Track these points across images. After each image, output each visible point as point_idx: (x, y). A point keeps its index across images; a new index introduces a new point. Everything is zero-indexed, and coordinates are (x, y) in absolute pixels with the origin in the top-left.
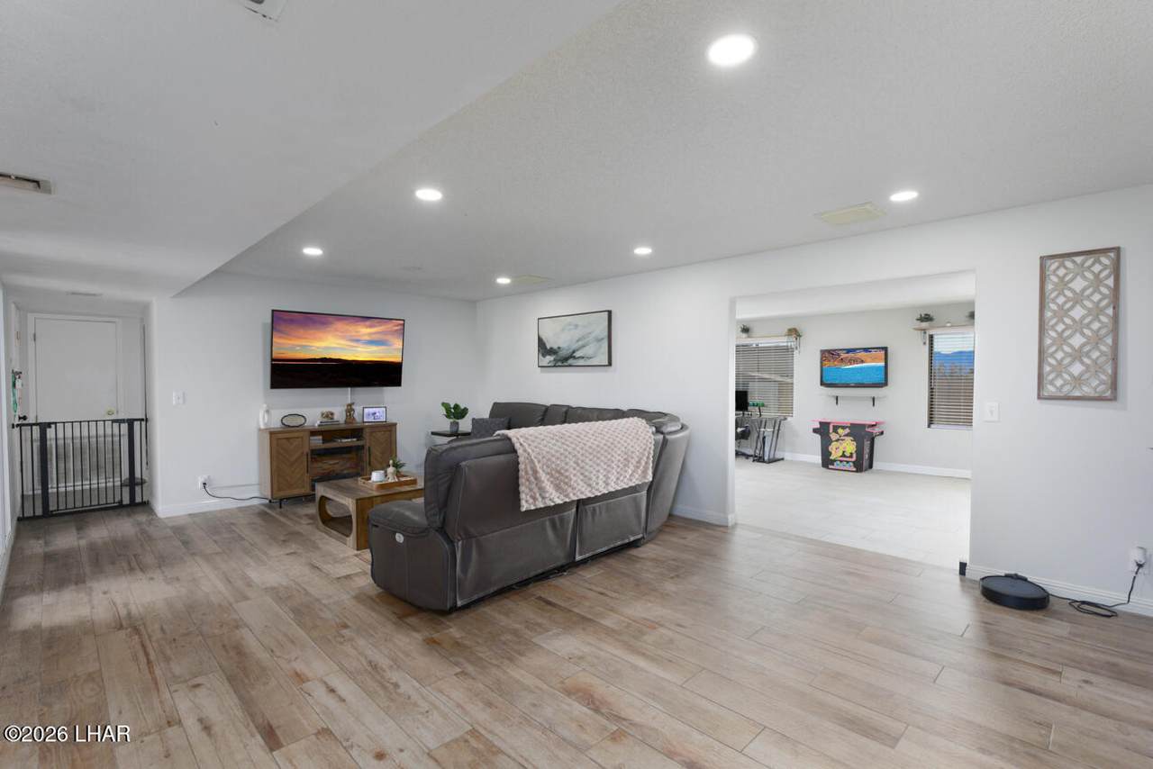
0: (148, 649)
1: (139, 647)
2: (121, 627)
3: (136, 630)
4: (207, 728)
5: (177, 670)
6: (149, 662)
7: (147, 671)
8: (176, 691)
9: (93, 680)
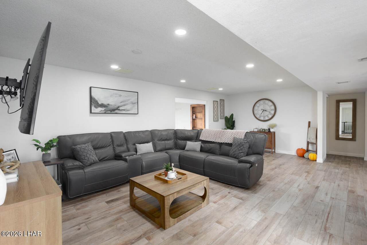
0: (327, 218)
1: (329, 221)
2: (331, 235)
3: (325, 229)
4: (327, 194)
5: (323, 207)
6: (329, 214)
7: (331, 211)
8: (327, 203)
9: (348, 219)
